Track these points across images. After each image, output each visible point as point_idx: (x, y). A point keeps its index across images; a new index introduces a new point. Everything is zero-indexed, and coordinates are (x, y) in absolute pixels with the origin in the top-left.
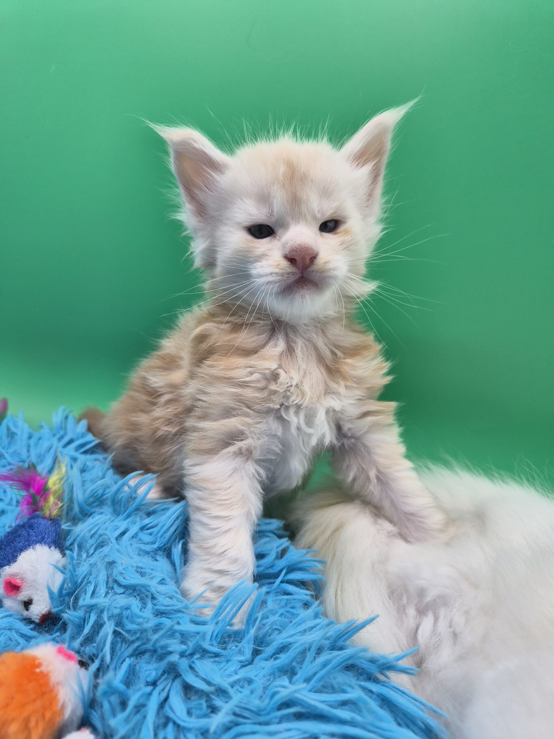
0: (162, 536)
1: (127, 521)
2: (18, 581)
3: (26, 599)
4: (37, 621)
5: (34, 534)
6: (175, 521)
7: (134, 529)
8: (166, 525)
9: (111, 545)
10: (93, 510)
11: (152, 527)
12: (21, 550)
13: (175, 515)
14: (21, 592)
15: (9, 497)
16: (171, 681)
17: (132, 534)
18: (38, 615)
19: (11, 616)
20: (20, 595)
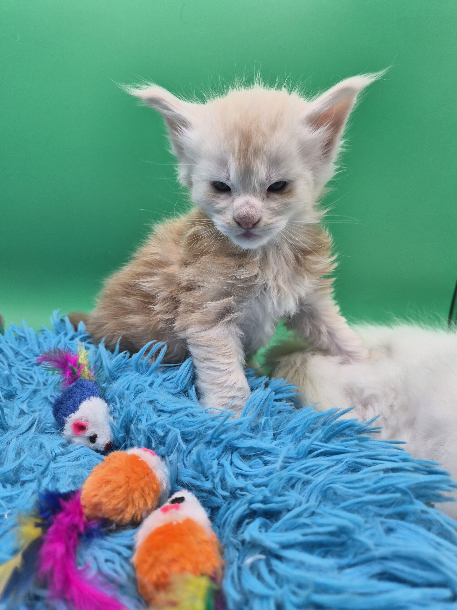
0: (182, 382)
1: (151, 376)
2: (84, 422)
3: (91, 435)
4: (102, 449)
5: (86, 390)
6: (189, 371)
7: (158, 381)
8: (183, 375)
9: (147, 391)
10: (119, 375)
11: (172, 378)
12: (80, 402)
13: (187, 366)
14: (87, 430)
15: (36, 381)
16: (230, 454)
17: (159, 384)
18: (103, 445)
19: (83, 447)
20: (87, 432)
